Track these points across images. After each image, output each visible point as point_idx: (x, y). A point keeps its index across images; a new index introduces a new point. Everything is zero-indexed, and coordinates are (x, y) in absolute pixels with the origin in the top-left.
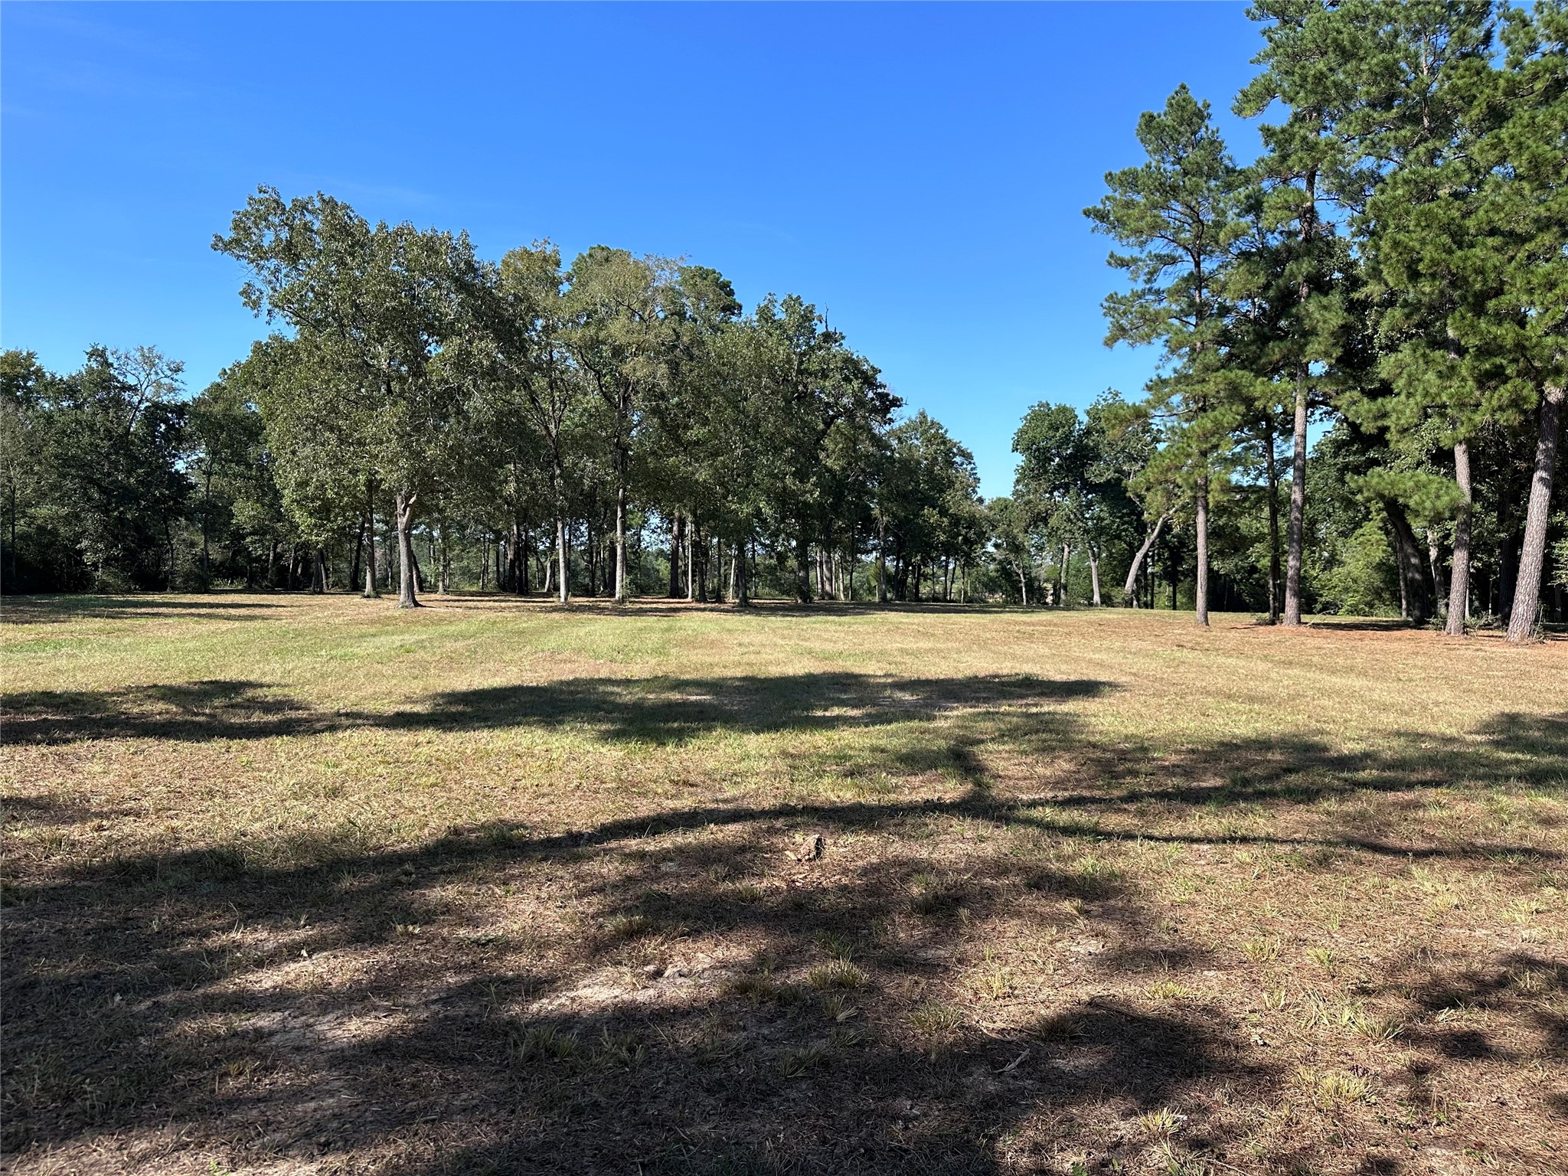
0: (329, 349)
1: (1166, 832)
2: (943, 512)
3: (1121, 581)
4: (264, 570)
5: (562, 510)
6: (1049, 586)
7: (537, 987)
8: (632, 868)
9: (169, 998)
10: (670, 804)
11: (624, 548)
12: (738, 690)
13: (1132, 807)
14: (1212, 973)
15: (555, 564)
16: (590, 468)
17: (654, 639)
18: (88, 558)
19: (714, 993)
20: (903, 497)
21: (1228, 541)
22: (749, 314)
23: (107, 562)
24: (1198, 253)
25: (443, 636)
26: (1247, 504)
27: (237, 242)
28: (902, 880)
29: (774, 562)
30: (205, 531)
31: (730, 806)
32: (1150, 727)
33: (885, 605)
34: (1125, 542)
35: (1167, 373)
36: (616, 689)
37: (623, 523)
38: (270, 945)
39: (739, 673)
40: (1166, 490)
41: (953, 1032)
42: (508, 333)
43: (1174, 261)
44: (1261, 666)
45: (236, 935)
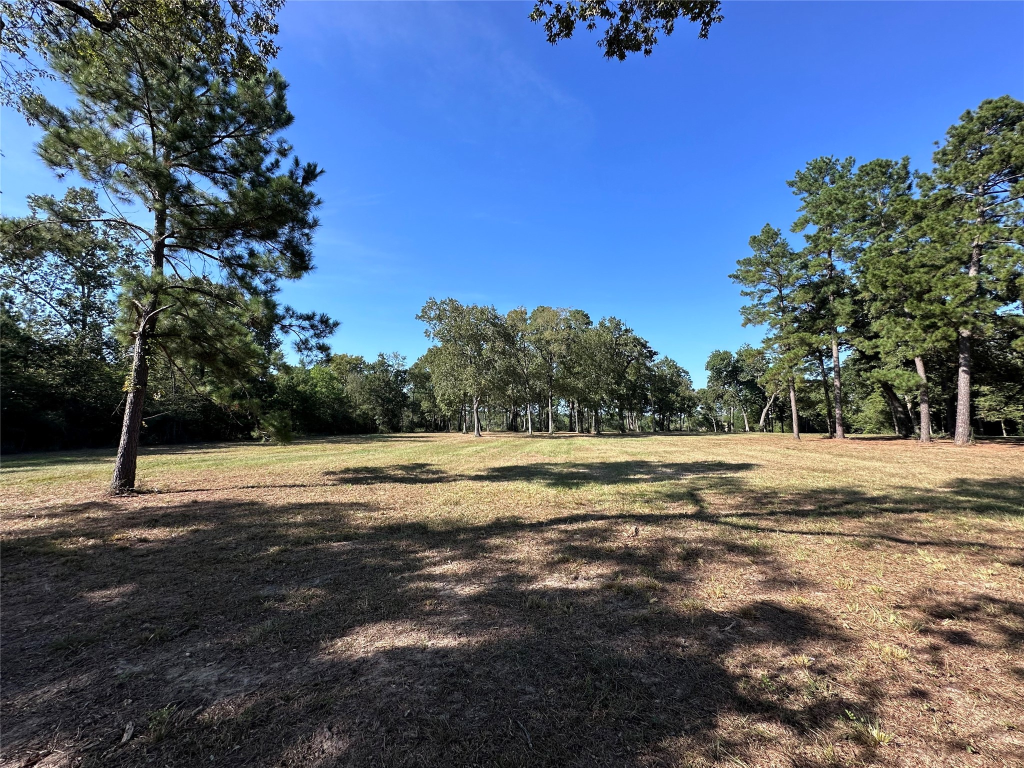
0: (451, 349)
1: (790, 529)
2: (678, 395)
3: (758, 421)
4: (431, 425)
5: (529, 400)
6: (726, 424)
7: (532, 579)
8: (563, 536)
9: (406, 575)
10: (575, 512)
11: (552, 413)
12: (599, 468)
13: (773, 518)
14: (820, 594)
15: (527, 420)
16: (539, 385)
17: (565, 448)
18: (378, 422)
19: (599, 587)
20: (661, 390)
21: (805, 403)
22: (596, 324)
23: (383, 423)
24: (780, 287)
25: (490, 447)
26: (813, 387)
27: (422, 316)
28: (672, 545)
29: (609, 417)
30: (412, 412)
31: (599, 514)
32: (777, 483)
33: (655, 433)
34: (758, 405)
35: (771, 336)
36: (551, 467)
37: (551, 404)
38: (438, 558)
39: (598, 461)
40: (775, 383)
41: (700, 611)
42: (509, 338)
43: (770, 291)
44: (828, 457)
45: (426, 554)
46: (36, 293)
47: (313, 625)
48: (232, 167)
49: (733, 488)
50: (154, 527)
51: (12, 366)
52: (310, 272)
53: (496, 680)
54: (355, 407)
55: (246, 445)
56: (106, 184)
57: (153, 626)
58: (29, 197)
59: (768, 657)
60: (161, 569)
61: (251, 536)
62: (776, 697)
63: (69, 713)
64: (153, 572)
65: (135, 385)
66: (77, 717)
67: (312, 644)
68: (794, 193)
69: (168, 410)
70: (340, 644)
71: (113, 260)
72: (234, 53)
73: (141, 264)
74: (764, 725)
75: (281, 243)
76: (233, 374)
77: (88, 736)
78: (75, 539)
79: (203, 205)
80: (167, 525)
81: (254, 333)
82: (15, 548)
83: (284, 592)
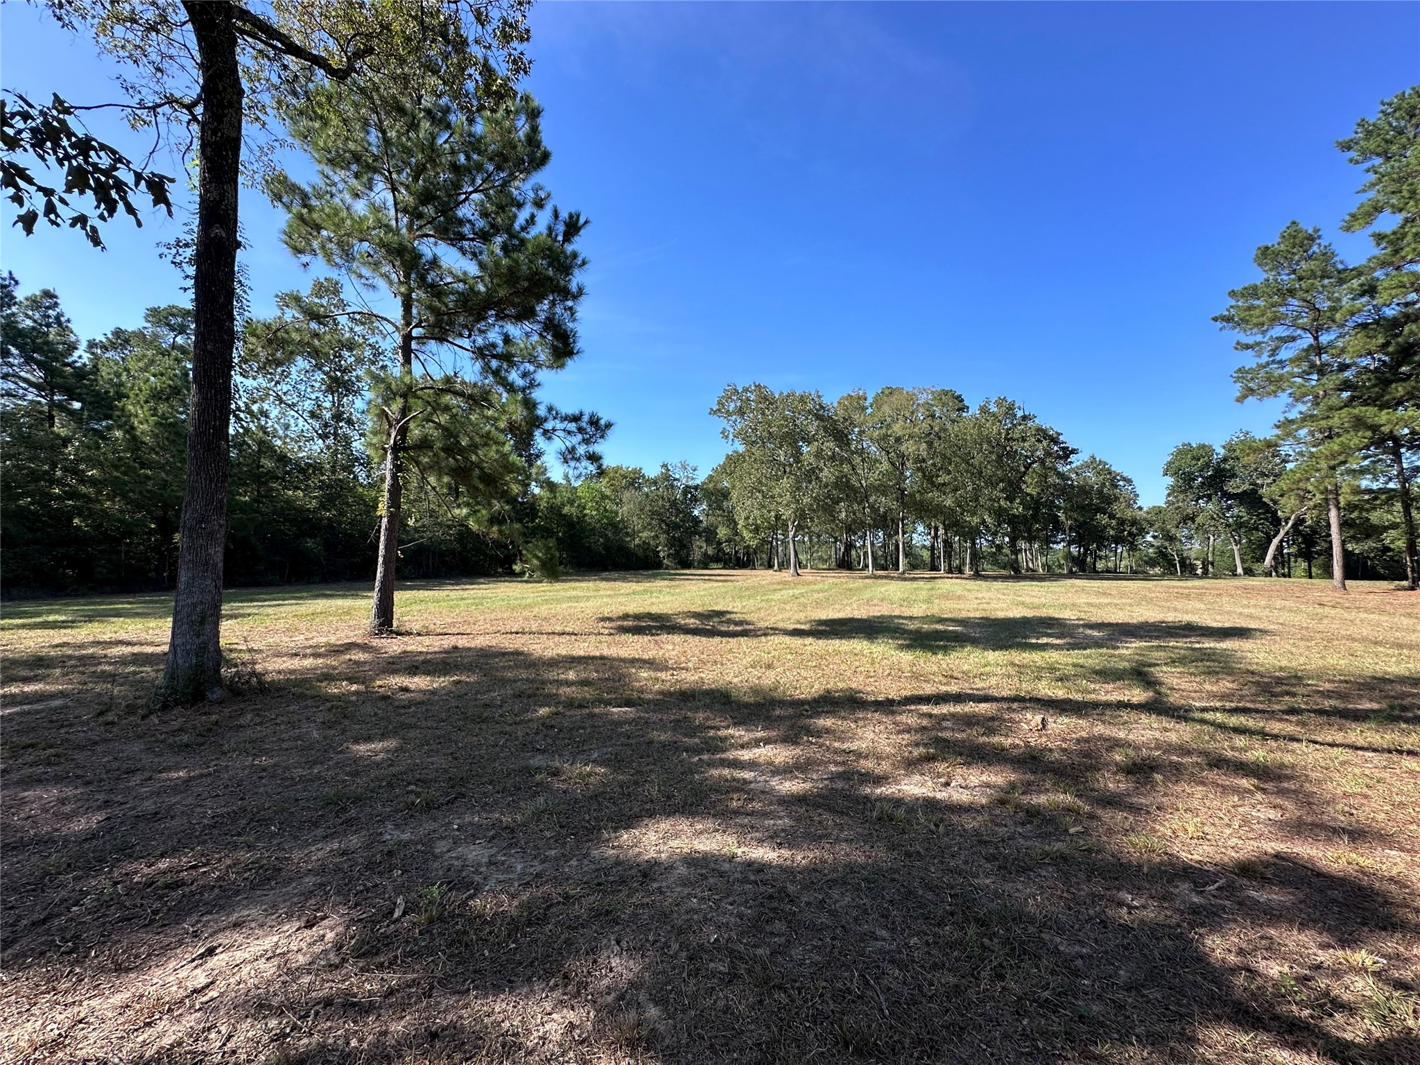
0: (758, 454)
1: (1329, 739)
2: (1112, 516)
3: (1262, 559)
4: (731, 559)
5: (869, 524)
6: (1198, 563)
7: (879, 780)
8: (925, 722)
9: (705, 757)
10: (944, 688)
11: (903, 543)
12: (978, 625)
13: (1294, 718)
14: (1394, 853)
15: (866, 554)
16: (884, 503)
17: (923, 594)
18: (661, 554)
19: (984, 801)
20: (1082, 508)
21: (1357, 527)
22: (974, 410)
23: (668, 556)
24: (1316, 332)
25: (812, 591)
26: (1378, 502)
27: (719, 410)
28: (1107, 750)
29: (994, 550)
30: (706, 541)
31: (981, 693)
32: (1301, 662)
33: (1071, 575)
34: (1262, 532)
35: (1294, 414)
36: (904, 622)
37: (903, 531)
38: (746, 739)
39: (978, 615)
40: (1298, 495)
41: (1159, 855)
42: (841, 437)
43: (1293, 339)
44: (1406, 621)
45: (731, 731)
46: (289, 406)
47: (592, 809)
48: (481, 230)
49: (1219, 666)
50: (415, 674)
51: (272, 489)
52: (575, 357)
53: (832, 913)
54: (633, 535)
55: (507, 581)
56: (349, 269)
57: (418, 790)
58: (277, 296)
59: (1291, 945)
60: (424, 724)
61: (517, 693)
62: (1306, 1012)
63: (341, 875)
64: (415, 727)
65: (389, 507)
66: (350, 881)
67: (591, 833)
68: (1351, 161)
69: (423, 538)
70: (625, 836)
71: (360, 361)
72: (478, 78)
73: (389, 363)
74: (1285, 1054)
75: (540, 322)
76: (490, 494)
77: (361, 905)
78: (338, 683)
79: (451, 283)
80: (427, 673)
81: (512, 442)
82: (285, 689)
83: (557, 764)
